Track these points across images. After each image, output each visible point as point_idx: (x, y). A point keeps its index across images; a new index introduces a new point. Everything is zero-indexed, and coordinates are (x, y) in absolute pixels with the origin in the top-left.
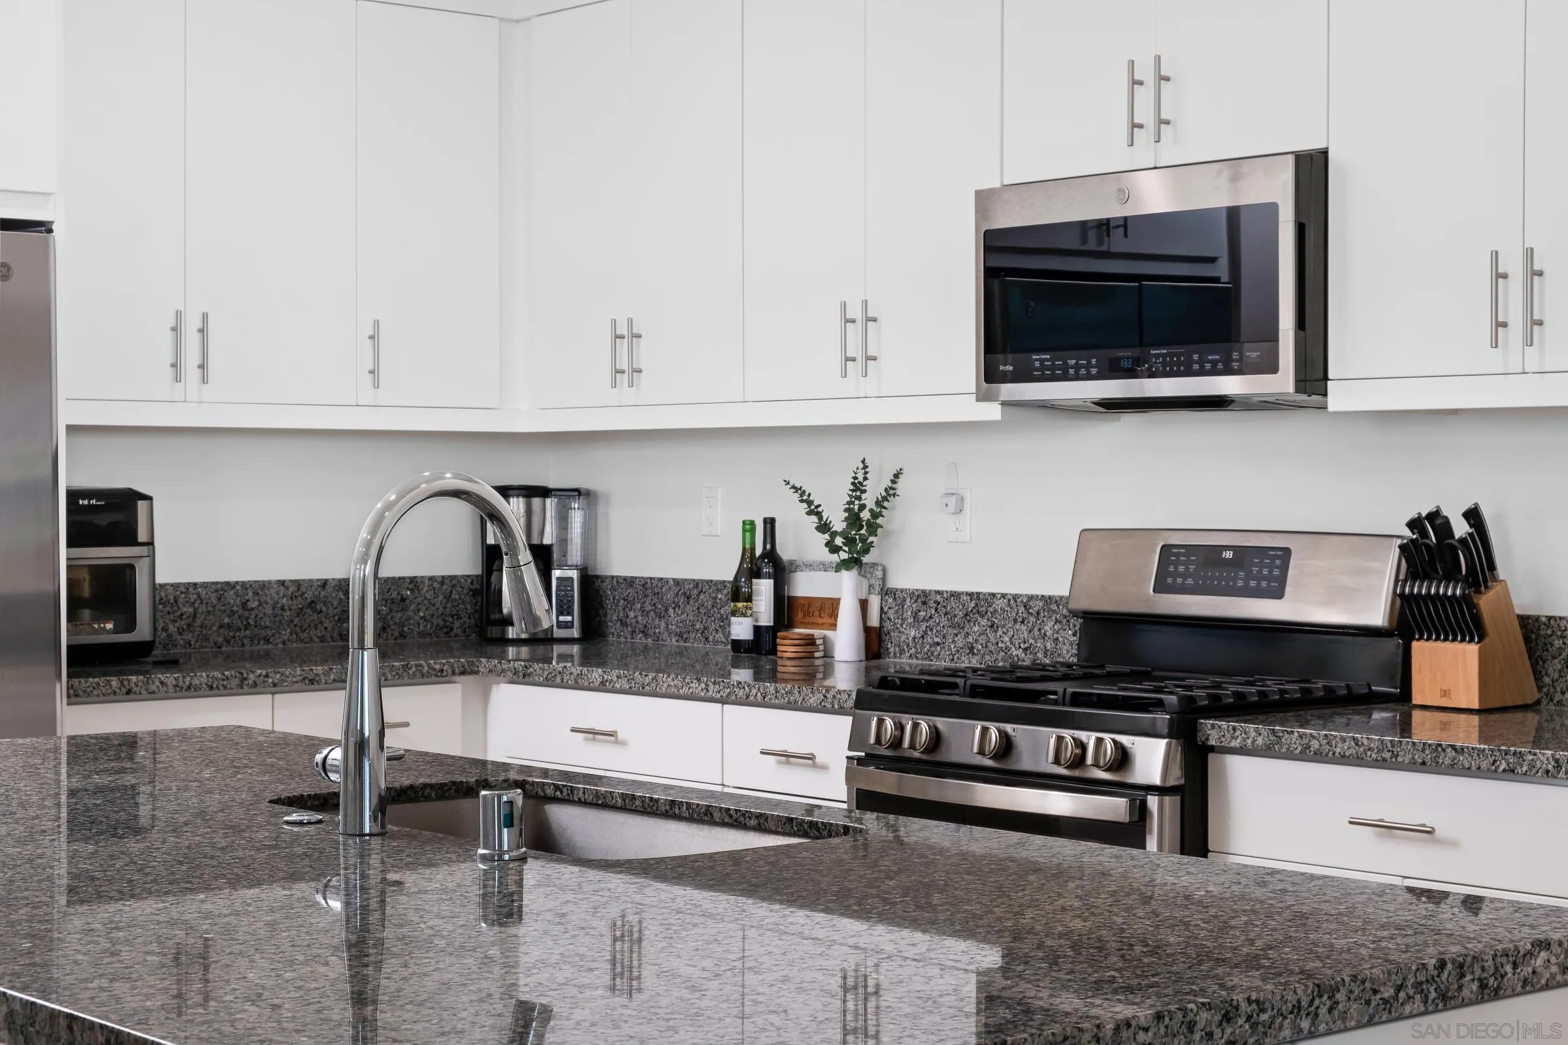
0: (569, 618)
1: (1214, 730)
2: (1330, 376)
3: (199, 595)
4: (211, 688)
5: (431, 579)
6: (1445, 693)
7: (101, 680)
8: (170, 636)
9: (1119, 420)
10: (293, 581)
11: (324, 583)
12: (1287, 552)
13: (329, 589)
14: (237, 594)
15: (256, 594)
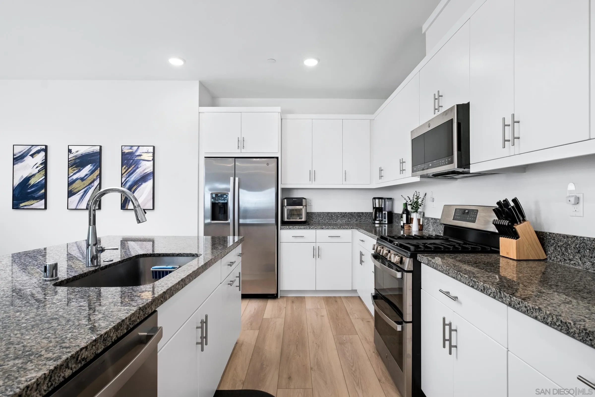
0: (385, 220)
1: (420, 257)
2: (470, 163)
3: (324, 214)
4: (304, 229)
5: (366, 213)
6: (508, 253)
7: (285, 227)
8: (319, 220)
9: (457, 180)
10: (340, 212)
11: (346, 213)
12: (477, 210)
13: (347, 214)
14: (331, 214)
15: (334, 214)
